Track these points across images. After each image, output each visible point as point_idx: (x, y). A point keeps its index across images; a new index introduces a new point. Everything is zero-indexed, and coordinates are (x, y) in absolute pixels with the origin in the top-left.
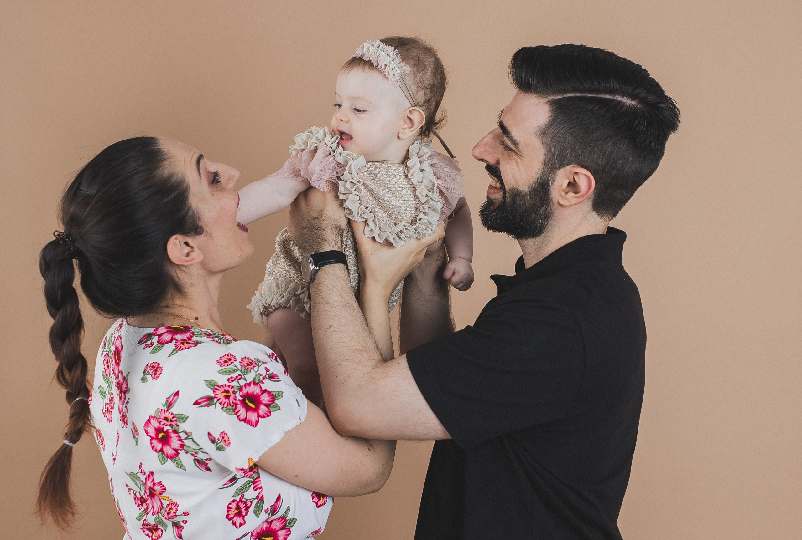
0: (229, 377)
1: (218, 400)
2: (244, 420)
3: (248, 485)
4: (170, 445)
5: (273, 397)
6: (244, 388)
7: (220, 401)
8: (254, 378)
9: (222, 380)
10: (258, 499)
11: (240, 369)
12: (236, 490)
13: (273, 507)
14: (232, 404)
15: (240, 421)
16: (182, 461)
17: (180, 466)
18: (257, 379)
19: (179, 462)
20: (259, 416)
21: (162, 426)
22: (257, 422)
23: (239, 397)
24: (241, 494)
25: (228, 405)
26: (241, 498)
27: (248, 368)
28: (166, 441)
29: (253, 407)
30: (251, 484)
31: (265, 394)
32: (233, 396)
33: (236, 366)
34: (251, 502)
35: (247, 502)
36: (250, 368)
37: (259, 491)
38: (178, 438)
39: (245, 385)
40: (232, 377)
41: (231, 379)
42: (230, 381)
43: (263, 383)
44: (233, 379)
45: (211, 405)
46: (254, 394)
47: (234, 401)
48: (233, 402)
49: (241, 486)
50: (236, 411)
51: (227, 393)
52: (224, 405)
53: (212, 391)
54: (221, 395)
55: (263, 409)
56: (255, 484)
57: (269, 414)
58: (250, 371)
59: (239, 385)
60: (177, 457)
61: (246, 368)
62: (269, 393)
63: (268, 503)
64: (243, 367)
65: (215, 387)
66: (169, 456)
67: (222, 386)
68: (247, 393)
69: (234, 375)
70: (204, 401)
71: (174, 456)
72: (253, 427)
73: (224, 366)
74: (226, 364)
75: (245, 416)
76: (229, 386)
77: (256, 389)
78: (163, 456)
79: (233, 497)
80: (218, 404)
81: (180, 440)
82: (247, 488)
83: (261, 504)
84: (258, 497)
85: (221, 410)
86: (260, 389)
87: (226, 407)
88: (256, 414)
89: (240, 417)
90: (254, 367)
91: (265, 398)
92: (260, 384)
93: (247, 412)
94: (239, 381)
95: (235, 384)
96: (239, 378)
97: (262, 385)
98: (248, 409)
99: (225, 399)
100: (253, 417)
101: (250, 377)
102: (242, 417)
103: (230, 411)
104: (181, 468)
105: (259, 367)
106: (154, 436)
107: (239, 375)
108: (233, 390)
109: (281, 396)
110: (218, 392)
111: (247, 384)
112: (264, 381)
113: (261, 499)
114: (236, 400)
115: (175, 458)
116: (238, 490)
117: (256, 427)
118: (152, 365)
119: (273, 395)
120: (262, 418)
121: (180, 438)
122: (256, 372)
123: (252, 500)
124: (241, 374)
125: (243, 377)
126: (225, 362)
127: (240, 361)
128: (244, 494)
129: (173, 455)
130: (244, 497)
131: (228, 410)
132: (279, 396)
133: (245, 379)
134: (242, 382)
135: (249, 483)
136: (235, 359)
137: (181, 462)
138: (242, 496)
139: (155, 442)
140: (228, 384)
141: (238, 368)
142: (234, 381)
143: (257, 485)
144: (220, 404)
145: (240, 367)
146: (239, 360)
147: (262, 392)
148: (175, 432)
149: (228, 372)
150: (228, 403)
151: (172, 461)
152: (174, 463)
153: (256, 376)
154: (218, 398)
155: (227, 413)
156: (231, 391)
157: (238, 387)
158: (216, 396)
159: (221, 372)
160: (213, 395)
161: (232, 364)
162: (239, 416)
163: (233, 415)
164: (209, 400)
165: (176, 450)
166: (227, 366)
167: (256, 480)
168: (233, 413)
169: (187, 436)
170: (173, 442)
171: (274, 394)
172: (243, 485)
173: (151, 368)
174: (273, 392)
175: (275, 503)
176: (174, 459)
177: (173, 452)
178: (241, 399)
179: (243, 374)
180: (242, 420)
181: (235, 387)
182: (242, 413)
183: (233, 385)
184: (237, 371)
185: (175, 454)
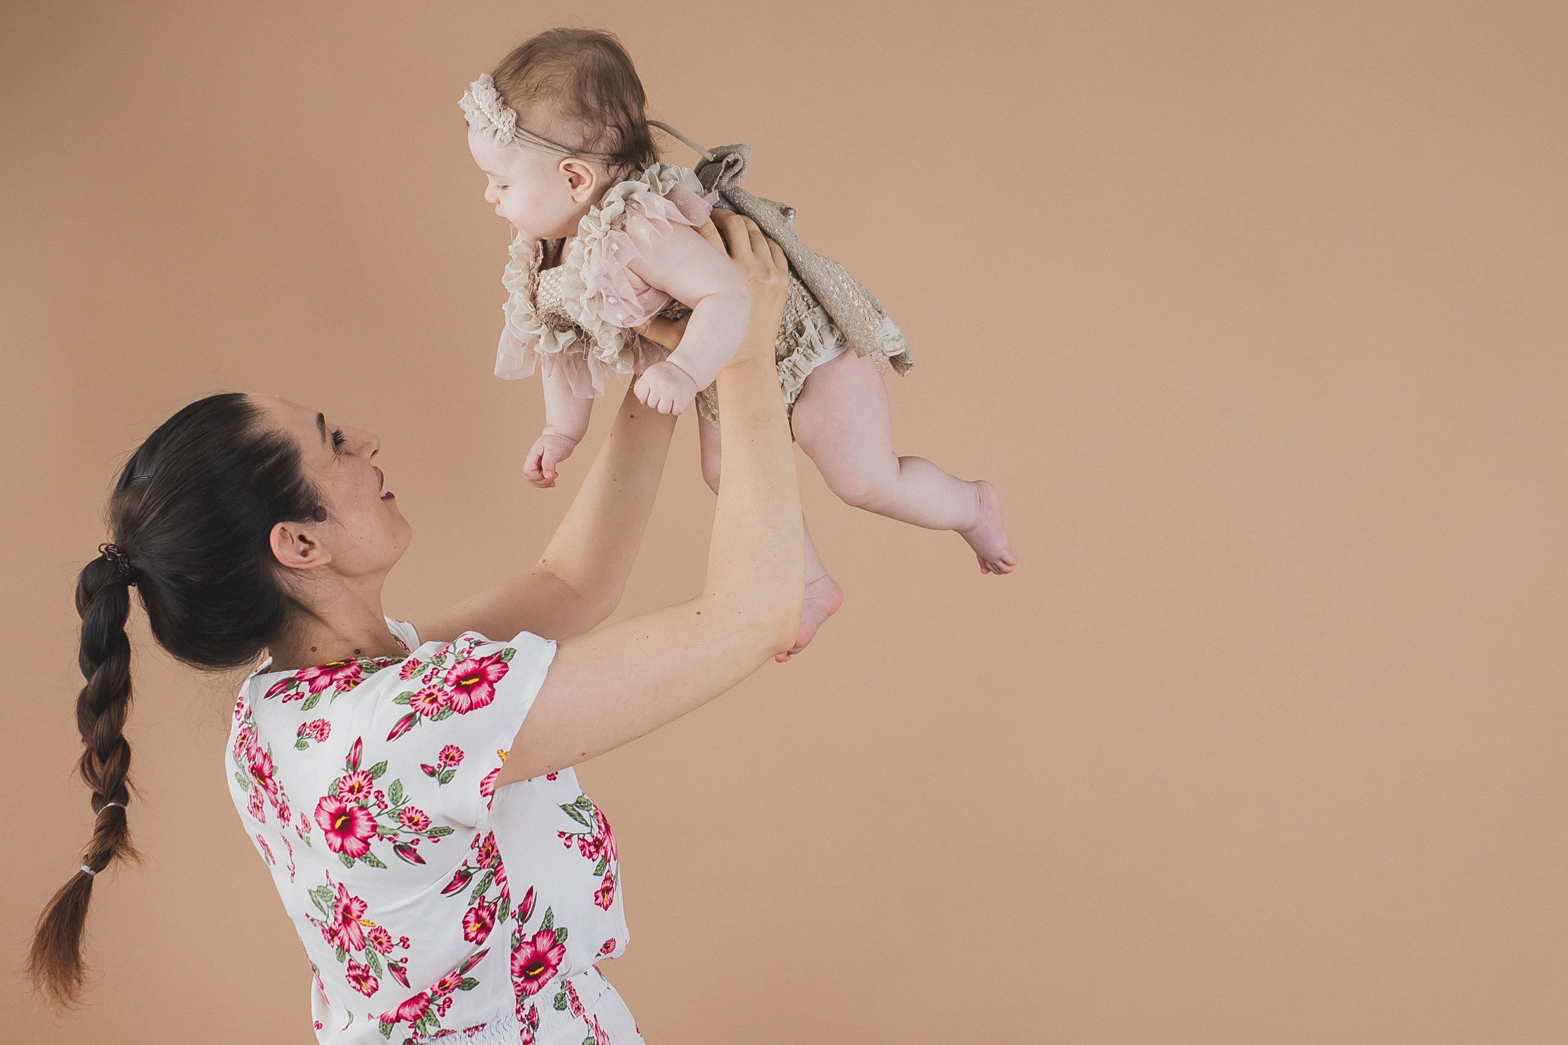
3: (488, 881)
4: (354, 834)
6: (450, 676)
7: (425, 712)
10: (503, 898)
12: (472, 893)
13: (523, 908)
14: (444, 703)
16: (376, 856)
17: (377, 863)
19: (373, 859)
23: (451, 690)
25: (438, 709)
28: (348, 829)
30: (491, 877)
32: (440, 694)
34: (495, 904)
37: (503, 884)
38: (366, 818)
47: (445, 698)
48: (444, 700)
49: (478, 885)
51: (430, 697)
52: (432, 713)
54: (423, 704)
56: (497, 873)
57: (503, 672)
60: (368, 852)
65: (412, 699)
66: (355, 853)
67: (420, 693)
70: (402, 727)
71: (363, 852)
76: (429, 688)
77: (468, 666)
81: (371, 819)
82: (487, 885)
83: (508, 904)
84: (503, 895)
87: (437, 712)
99: (432, 704)
104: (378, 866)
106: (329, 826)
110: (417, 703)
113: (506, 897)
114: (446, 694)
115: (365, 854)
116: (475, 892)
118: (313, 725)
121: (369, 816)
123: (495, 901)
129: (361, 851)
137: (375, 858)
143: (500, 876)
148: (362, 808)
151: (362, 861)
152: (366, 862)
154: (420, 711)
156: (434, 691)
158: (417, 708)
164: (409, 720)
165: (364, 840)
169: (380, 810)
170: (360, 826)
172: (481, 882)
173: (312, 728)
176: (364, 856)
177: (361, 845)
178: (454, 687)
185: (364, 848)
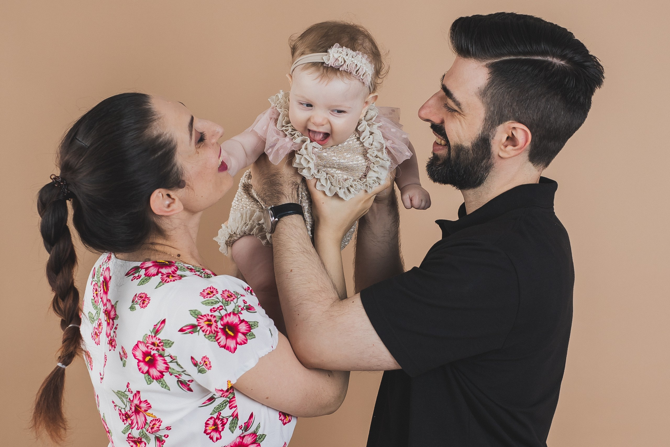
0: (212, 307)
1: (201, 328)
2: (224, 347)
3: (224, 404)
4: (156, 368)
5: (250, 327)
6: (224, 318)
7: (203, 329)
8: (234, 309)
9: (205, 310)
10: (233, 417)
11: (221, 301)
12: (214, 408)
13: (247, 424)
14: (214, 332)
15: (220, 347)
16: (166, 382)
17: (165, 386)
18: (236, 310)
19: (164, 383)
20: (237, 343)
21: (149, 350)
22: (235, 349)
23: (220, 326)
24: (218, 412)
25: (210, 333)
26: (218, 415)
27: (228, 300)
28: (152, 363)
29: (232, 335)
30: (227, 403)
31: (243, 324)
32: (214, 324)
33: (218, 298)
34: (227, 419)
35: (223, 419)
36: (230, 300)
37: (234, 409)
38: (163, 362)
39: (226, 315)
40: (214, 308)
41: (213, 309)
42: (212, 311)
43: (242, 314)
44: (215, 309)
45: (194, 333)
46: (233, 323)
47: (216, 329)
48: (214, 330)
49: (218, 405)
50: (217, 338)
51: (209, 322)
52: (206, 332)
53: (196, 320)
54: (204, 324)
55: (240, 337)
56: (231, 403)
57: (245, 341)
58: (230, 303)
59: (220, 315)
60: (162, 379)
61: (227, 300)
62: (246, 322)
63: (242, 421)
64: (224, 299)
65: (199, 316)
66: (155, 377)
67: (205, 315)
68: (228, 322)
69: (216, 306)
70: (188, 329)
72: (232, 352)
73: (207, 297)
74: (209, 296)
75: (225, 343)
76: (211, 316)
77: (235, 319)
78: (149, 377)
79: (211, 414)
80: (201, 331)
81: (166, 363)
82: (223, 407)
83: (236, 421)
84: (234, 415)
85: (204, 337)
86: (238, 319)
87: (209, 334)
88: (234, 341)
89: (220, 344)
90: (234, 299)
91: (243, 327)
92: (239, 314)
93: (226, 339)
94: (221, 311)
95: (216, 314)
96: (220, 308)
97: (240, 315)
98: (228, 337)
99: (208, 327)
100: (231, 343)
101: (230, 308)
102: (222, 344)
103: (211, 338)
104: (165, 388)
105: (238, 299)
106: (141, 359)
107: (221, 306)
108: (215, 319)
109: (256, 326)
110: (201, 321)
111: (227, 315)
112: (242, 312)
113: (235, 417)
114: (217, 328)
115: (160, 379)
116: (216, 409)
117: (234, 353)
118: (140, 296)
119: (249, 325)
120: (239, 345)
121: (165, 361)
122: (235, 304)
123: (228, 418)
124: (222, 305)
125: (224, 308)
126: (208, 294)
127: (222, 293)
128: (221, 412)
129: (158, 377)
130: (221, 415)
131: (210, 337)
132: (255, 326)
133: (226, 310)
134: (223, 313)
135: (225, 402)
136: (217, 291)
137: (165, 383)
138: (219, 414)
139: (142, 364)
140: (210, 314)
141: (219, 300)
142: (216, 312)
143: (232, 404)
144: (203, 331)
145: (222, 298)
146: (220, 292)
147: (240, 322)
148: (161, 356)
149: (211, 303)
150: (210, 331)
151: (158, 382)
152: (159, 384)
153: (236, 307)
154: (201, 326)
155: (209, 340)
156: (213, 320)
157: (219, 316)
158: (200, 324)
159: (204, 303)
160: (197, 323)
161: (214, 296)
162: (220, 342)
163: (215, 341)
164: (193, 327)
165: (161, 372)
166: (210, 297)
167: (231, 400)
168: (214, 340)
169: (172, 360)
170: (159, 365)
171: (251, 323)
172: (220, 404)
173: (139, 298)
174: (250, 322)
175: (248, 420)
176: (159, 380)
177: (159, 374)
178: (222, 327)
179: (224, 305)
180: (222, 347)
181: (216, 317)
182: (222, 340)
183: (215, 315)
184: (218, 303)
185: (160, 376)
